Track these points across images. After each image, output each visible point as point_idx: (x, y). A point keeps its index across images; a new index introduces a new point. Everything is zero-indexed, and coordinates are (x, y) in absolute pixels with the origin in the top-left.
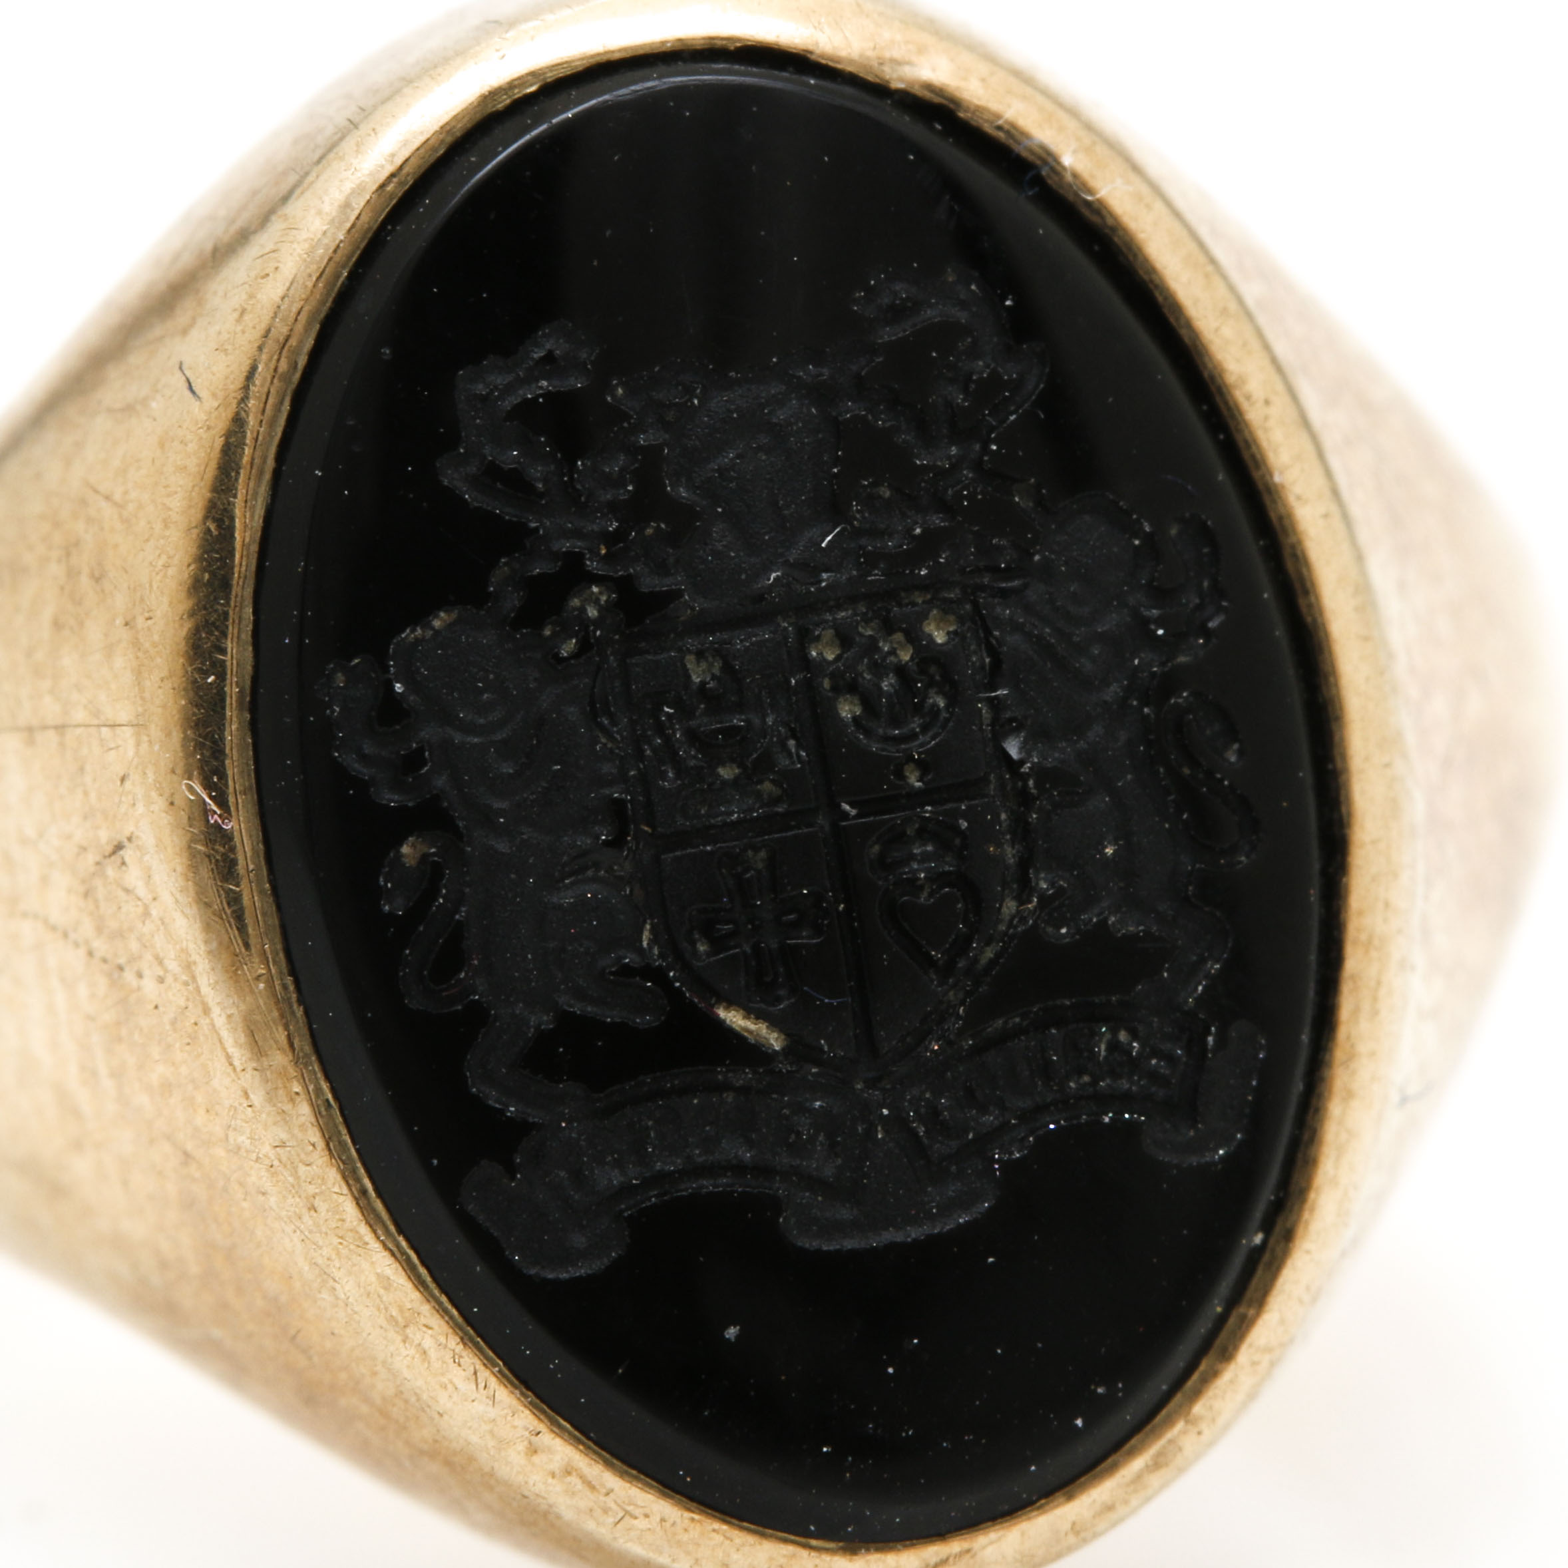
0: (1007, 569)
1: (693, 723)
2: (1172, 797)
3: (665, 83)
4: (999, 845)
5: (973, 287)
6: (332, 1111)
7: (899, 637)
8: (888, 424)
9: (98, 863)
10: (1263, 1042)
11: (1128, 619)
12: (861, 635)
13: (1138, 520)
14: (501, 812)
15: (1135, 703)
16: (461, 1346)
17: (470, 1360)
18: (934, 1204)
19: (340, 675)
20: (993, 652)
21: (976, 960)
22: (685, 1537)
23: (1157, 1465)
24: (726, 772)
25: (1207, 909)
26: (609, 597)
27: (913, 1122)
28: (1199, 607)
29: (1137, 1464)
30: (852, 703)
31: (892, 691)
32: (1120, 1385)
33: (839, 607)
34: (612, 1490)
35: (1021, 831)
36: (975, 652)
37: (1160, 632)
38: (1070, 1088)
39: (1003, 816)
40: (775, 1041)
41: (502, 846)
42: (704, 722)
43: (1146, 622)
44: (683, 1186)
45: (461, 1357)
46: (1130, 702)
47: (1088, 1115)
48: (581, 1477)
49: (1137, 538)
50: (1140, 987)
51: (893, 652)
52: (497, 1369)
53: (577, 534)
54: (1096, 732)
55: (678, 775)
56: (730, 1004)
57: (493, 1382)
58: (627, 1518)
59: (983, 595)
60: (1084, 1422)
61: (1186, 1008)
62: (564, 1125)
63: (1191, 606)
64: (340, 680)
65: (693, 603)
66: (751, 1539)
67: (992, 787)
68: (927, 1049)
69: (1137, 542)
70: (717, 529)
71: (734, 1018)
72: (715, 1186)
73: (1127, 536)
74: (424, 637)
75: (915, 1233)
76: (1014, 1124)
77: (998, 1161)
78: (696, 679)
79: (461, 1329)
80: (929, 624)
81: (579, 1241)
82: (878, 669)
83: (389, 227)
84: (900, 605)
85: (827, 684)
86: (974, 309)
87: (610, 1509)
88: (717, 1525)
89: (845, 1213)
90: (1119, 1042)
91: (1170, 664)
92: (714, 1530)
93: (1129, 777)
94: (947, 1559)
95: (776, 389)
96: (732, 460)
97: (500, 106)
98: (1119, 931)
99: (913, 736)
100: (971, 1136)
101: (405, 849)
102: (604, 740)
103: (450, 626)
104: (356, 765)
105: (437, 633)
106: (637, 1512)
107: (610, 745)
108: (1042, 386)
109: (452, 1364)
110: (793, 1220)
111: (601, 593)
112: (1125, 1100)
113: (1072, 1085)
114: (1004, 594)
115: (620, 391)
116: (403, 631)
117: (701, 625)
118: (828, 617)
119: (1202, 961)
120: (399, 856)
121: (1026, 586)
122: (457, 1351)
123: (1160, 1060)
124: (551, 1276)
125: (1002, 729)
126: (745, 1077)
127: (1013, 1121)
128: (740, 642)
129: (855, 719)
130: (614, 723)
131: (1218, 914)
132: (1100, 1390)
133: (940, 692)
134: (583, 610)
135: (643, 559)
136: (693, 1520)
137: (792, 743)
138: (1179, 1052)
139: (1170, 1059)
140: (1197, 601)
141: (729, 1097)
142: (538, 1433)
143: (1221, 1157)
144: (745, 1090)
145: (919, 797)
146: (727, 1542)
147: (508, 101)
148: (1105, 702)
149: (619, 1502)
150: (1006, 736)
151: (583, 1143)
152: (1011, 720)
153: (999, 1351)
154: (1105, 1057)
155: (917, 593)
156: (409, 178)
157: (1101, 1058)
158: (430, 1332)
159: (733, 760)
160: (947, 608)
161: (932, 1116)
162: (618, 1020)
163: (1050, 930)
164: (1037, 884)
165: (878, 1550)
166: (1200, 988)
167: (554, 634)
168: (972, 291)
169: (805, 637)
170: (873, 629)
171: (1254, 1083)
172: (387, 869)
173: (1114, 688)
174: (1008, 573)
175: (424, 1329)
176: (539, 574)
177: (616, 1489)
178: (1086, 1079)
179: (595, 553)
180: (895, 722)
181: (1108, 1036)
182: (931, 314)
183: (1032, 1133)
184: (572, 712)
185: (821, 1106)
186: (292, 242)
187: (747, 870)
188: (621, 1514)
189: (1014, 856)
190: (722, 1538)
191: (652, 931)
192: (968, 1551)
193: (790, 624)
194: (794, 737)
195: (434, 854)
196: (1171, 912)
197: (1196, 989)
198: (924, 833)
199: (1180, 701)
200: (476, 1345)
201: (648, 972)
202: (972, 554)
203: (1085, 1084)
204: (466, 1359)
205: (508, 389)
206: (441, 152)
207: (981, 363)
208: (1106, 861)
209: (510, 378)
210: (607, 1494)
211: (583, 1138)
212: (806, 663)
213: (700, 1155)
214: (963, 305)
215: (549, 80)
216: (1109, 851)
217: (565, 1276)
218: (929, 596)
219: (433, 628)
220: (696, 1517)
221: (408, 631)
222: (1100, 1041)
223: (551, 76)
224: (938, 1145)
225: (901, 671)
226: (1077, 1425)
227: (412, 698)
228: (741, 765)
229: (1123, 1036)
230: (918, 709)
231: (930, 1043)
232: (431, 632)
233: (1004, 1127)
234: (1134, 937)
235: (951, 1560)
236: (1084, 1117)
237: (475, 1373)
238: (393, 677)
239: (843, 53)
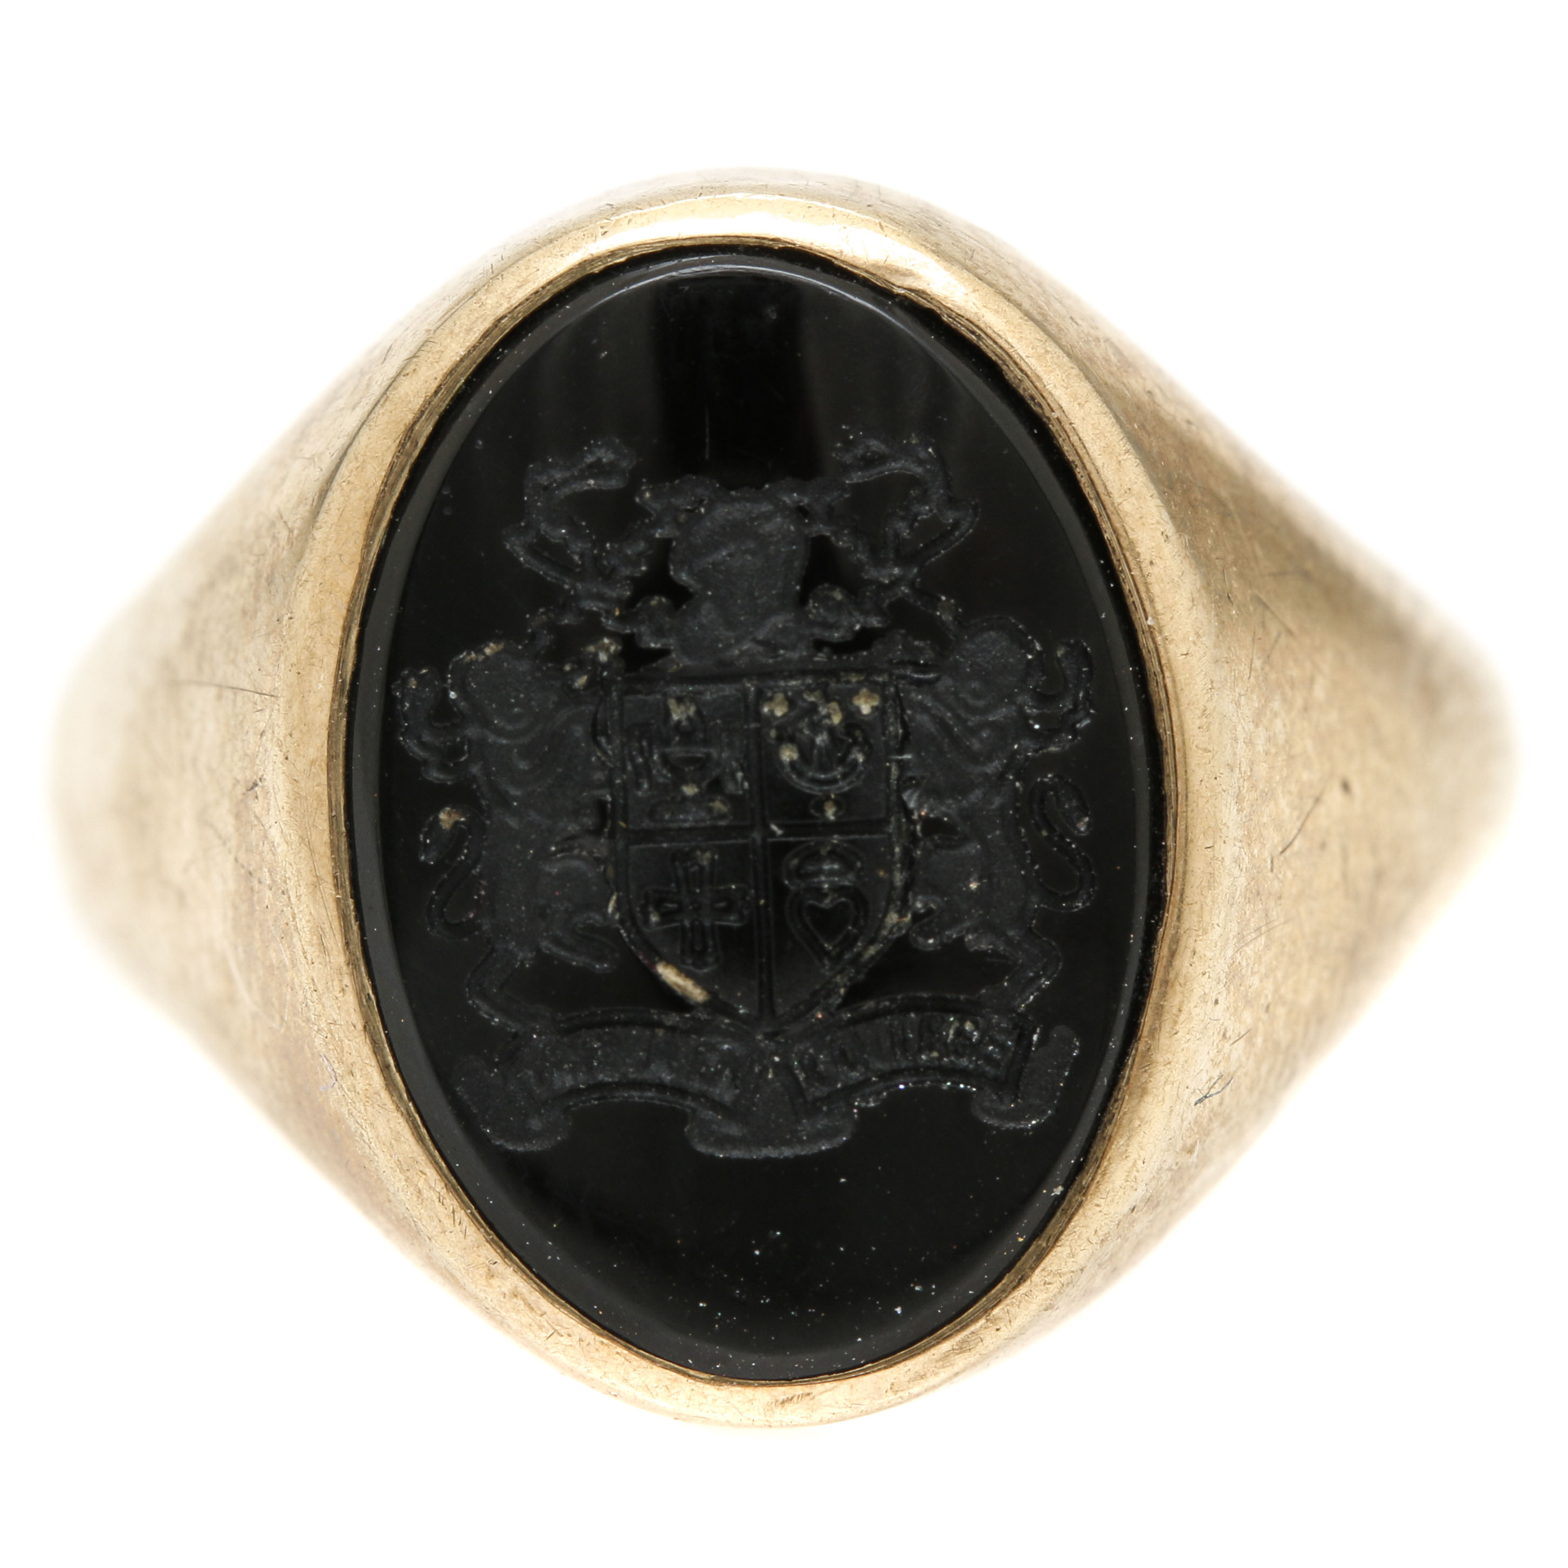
0: (925, 665)
1: (668, 750)
2: (1029, 852)
3: (718, 268)
4: (890, 871)
5: (930, 450)
6: (370, 1003)
7: (834, 705)
8: (846, 545)
9: (244, 794)
10: (1078, 1043)
11: (1015, 714)
12: (804, 700)
13: (1032, 641)
14: (515, 798)
15: (1011, 777)
16: (445, 1190)
17: (451, 1202)
18: (804, 1133)
19: (413, 679)
20: (904, 725)
21: (860, 955)
22: (597, 1355)
23: (962, 1349)
24: (689, 790)
25: (1044, 939)
26: (616, 647)
27: (797, 1069)
28: (1072, 712)
29: (946, 1346)
30: (792, 750)
31: (823, 744)
32: (934, 1287)
33: (791, 677)
34: (545, 1313)
35: (909, 862)
36: (892, 724)
37: (1037, 727)
38: (921, 1059)
39: (897, 850)
40: (697, 994)
41: (513, 823)
42: (676, 751)
43: (1026, 717)
44: (617, 1094)
45: (444, 1198)
46: (1007, 776)
47: (932, 1082)
48: (524, 1300)
49: (1030, 654)
50: (984, 991)
51: (828, 716)
52: (469, 1211)
53: (601, 597)
54: (976, 796)
55: (650, 787)
56: (669, 962)
57: (466, 1221)
58: (555, 1334)
59: (903, 682)
60: (902, 1310)
61: (1019, 1011)
62: (535, 1036)
63: (1065, 710)
64: (413, 683)
65: (679, 661)
66: (644, 1363)
67: (891, 826)
68: (813, 1016)
69: (1030, 657)
70: (707, 606)
71: (669, 974)
72: (640, 1097)
73: (1023, 651)
74: (477, 660)
75: (787, 1152)
76: (874, 1081)
77: (857, 1107)
78: (675, 717)
79: (446, 1177)
80: (859, 699)
81: (535, 1124)
82: (816, 727)
83: (500, 350)
84: (838, 681)
85: (773, 733)
86: (928, 467)
87: (544, 1326)
88: (620, 1349)
89: (734, 1130)
90: (964, 1029)
91: (1041, 752)
92: (618, 1353)
93: (998, 832)
94: (792, 1398)
95: (766, 507)
96: (724, 557)
97: (596, 270)
98: (973, 946)
99: (834, 781)
100: (839, 1086)
101: (442, 816)
102: (599, 754)
103: (497, 654)
104: (416, 749)
105: (487, 658)
106: (562, 1332)
107: (603, 758)
108: (971, 531)
109: (437, 1203)
110: (696, 1131)
111: (611, 644)
112: (965, 1075)
113: (923, 1057)
114: (919, 683)
115: (648, 495)
116: (461, 653)
117: (684, 677)
118: (782, 683)
119: (1038, 977)
120: (437, 820)
121: (938, 679)
122: (441, 1194)
123: (995, 1047)
124: (511, 1148)
125: (905, 783)
126: (673, 1019)
127: (874, 1079)
128: (710, 694)
129: (792, 764)
130: (609, 742)
131: (1054, 943)
132: (917, 1288)
133: (862, 751)
134: (596, 655)
135: (647, 623)
136: (602, 1343)
137: (740, 775)
138: (1010, 1043)
139: (1002, 1047)
140: (1071, 707)
141: (660, 1032)
142: (495, 1263)
143: (1033, 1126)
144: (672, 1029)
145: (831, 828)
146: (627, 1363)
147: (602, 267)
148: (986, 774)
149: (550, 1322)
150: (906, 789)
151: (547, 1052)
152: (912, 778)
153: (842, 1249)
154: (953, 1040)
155: (853, 674)
156: (520, 315)
157: (949, 1041)
158: (424, 1176)
159: (694, 782)
160: (875, 688)
161: (811, 1067)
162: (581, 964)
163: (920, 940)
164: (914, 903)
165: (739, 1384)
166: (1032, 997)
167: (573, 670)
168: (930, 453)
169: (761, 697)
170: (816, 697)
171: (1066, 1074)
172: (426, 829)
173: (996, 763)
174: (925, 669)
175: (420, 1174)
176: (567, 625)
177: (548, 1313)
178: (935, 1054)
179: (609, 613)
180: (823, 768)
181: (957, 1024)
182: (895, 466)
183: (887, 1088)
184: (579, 731)
185: (728, 1049)
186: (428, 352)
187: (692, 866)
188: (552, 1331)
189: (901, 880)
190: (623, 1359)
191: (618, 901)
192: (809, 1394)
193: (753, 685)
194: (742, 770)
195: (463, 823)
196: (1018, 938)
197: (1028, 998)
198: (834, 854)
199: (1046, 780)
200: (456, 1191)
201: (610, 932)
202: (899, 650)
203: (934, 1058)
204: (448, 1200)
205: (565, 482)
206: (547, 299)
207: (927, 508)
208: (971, 893)
209: (568, 474)
210: (542, 1315)
211: (548, 1048)
212: (758, 716)
213: (633, 1073)
214: (921, 462)
215: (635, 255)
216: (973, 886)
217: (520, 1149)
218: (862, 678)
219: (484, 654)
220: (605, 1341)
221: (465, 654)
222: (949, 1028)
223: (637, 253)
224: (813, 1089)
225: (831, 730)
226: (896, 1312)
227: (462, 704)
228: (699, 786)
229: (968, 1026)
230: (842, 761)
231: (816, 1012)
232: (483, 657)
233: (866, 1082)
234: (984, 953)
235: (795, 1398)
236: (928, 1083)
237: (453, 1212)
238: (449, 686)
239: (859, 263)
